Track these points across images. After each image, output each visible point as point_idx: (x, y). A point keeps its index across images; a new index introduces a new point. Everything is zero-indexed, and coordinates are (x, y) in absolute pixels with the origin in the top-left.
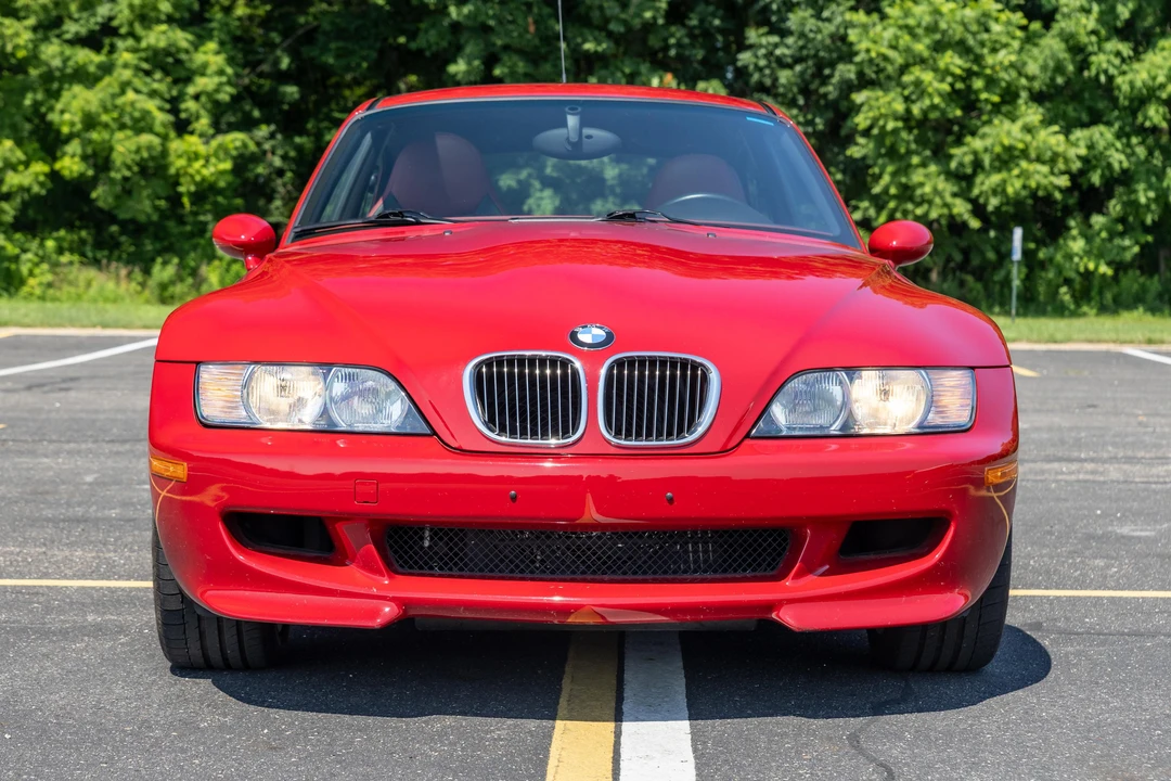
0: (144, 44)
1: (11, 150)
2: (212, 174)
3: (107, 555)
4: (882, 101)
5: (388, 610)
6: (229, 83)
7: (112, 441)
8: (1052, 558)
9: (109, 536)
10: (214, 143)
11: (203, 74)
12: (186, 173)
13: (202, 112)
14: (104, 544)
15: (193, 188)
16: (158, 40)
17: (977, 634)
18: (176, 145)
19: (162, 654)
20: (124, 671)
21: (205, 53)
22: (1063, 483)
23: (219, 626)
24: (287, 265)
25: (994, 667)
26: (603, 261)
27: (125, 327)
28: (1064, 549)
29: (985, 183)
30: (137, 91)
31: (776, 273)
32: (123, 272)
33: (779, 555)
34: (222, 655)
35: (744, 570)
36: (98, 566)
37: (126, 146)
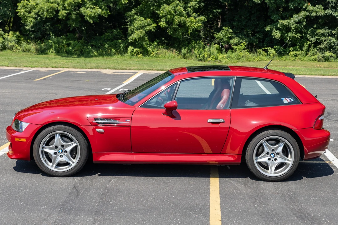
1: (150, 21)
2: (197, 27)
6: (198, 3)
10: (197, 19)
12: (190, 26)
15: (191, 30)
18: (188, 19)
30: (181, 6)
32: (174, 51)
37: (177, 19)
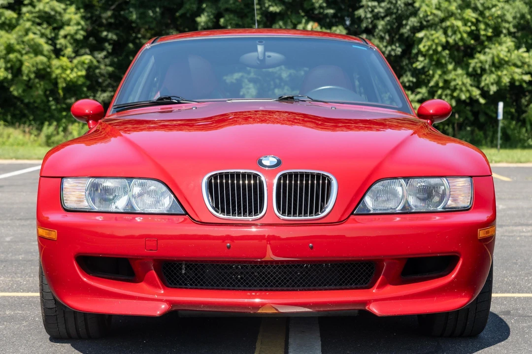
0: (37, 9)
2: (74, 77)
3: (17, 279)
4: (434, 37)
5: (164, 306)
6: (82, 29)
7: (20, 219)
8: (516, 276)
9: (18, 269)
10: (75, 61)
11: (68, 25)
12: (61, 77)
13: (68, 45)
14: (15, 274)
15: (64, 85)
16: (44, 7)
17: (475, 317)
18: (55, 62)
19: (45, 331)
20: (25, 340)
21: (69, 13)
22: (523, 237)
23: (74, 316)
24: (109, 126)
25: (484, 334)
26: (278, 122)
27: (28, 159)
28: (523, 272)
29: (488, 80)
30: (35, 34)
31: (371, 128)
32: (27, 130)
33: (369, 276)
34: (77, 331)
35: (351, 284)
36: (12, 285)
37: (29, 63)
